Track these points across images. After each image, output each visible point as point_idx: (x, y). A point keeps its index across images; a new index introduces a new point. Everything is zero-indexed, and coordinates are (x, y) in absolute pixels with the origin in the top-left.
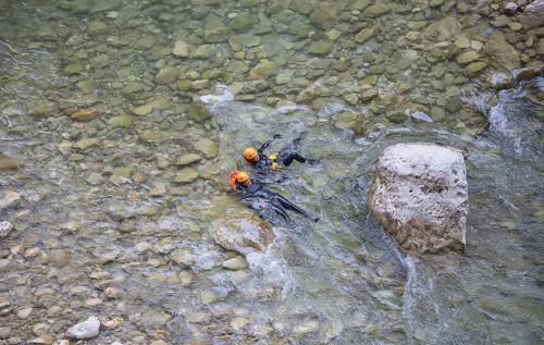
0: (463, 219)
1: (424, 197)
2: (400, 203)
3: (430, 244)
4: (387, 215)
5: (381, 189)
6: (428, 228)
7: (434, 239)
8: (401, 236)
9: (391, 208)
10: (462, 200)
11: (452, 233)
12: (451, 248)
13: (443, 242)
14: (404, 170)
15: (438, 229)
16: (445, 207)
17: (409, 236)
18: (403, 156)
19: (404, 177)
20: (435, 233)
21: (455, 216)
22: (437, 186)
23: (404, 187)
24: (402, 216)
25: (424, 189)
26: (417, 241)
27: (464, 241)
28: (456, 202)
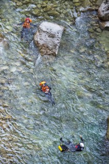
0: (58, 47)
1: (48, 38)
2: (41, 39)
3: (47, 52)
4: (37, 41)
5: (38, 34)
6: (47, 47)
7: (48, 51)
8: (40, 48)
9: (39, 40)
10: (58, 41)
11: (54, 50)
13: (51, 52)
14: (44, 29)
15: (50, 48)
16: (53, 42)
17: (42, 48)
18: (45, 25)
19: (44, 32)
20: (49, 49)
21: (55, 46)
22: (52, 36)
23: (44, 34)
24: (41, 43)
25: (49, 36)
26: (44, 51)
27: (56, 53)
28: (56, 42)
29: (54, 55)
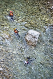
0: (36, 42)
1: (32, 38)
2: (29, 38)
3: (31, 44)
4: (27, 39)
5: (27, 35)
6: (31, 42)
7: (32, 44)
8: (28, 42)
9: (27, 38)
10: (37, 39)
11: (34, 44)
12: (34, 45)
13: (33, 45)
15: (33, 43)
16: (34, 40)
18: (31, 32)
19: (30, 35)
20: (32, 43)
21: (35, 41)
22: (34, 37)
23: (30, 36)
24: (29, 40)
25: (32, 37)
26: (29, 44)
27: (36, 45)
28: (36, 40)
29: (34, 46)
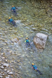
0: (45, 45)
1: (40, 41)
3: (39, 47)
4: (35, 42)
5: (35, 38)
6: (40, 45)
7: (40, 47)
9: (36, 41)
10: (45, 42)
11: (43, 46)
12: (42, 48)
13: (41, 47)
14: (38, 36)
16: (43, 43)
17: (37, 45)
19: (38, 37)
20: (40, 46)
21: (44, 44)
22: (42, 40)
23: (38, 39)
24: (37, 43)
25: (40, 40)
26: (38, 46)
27: (44, 48)
